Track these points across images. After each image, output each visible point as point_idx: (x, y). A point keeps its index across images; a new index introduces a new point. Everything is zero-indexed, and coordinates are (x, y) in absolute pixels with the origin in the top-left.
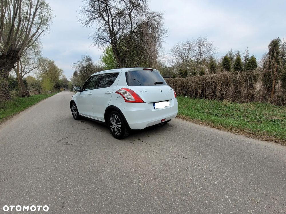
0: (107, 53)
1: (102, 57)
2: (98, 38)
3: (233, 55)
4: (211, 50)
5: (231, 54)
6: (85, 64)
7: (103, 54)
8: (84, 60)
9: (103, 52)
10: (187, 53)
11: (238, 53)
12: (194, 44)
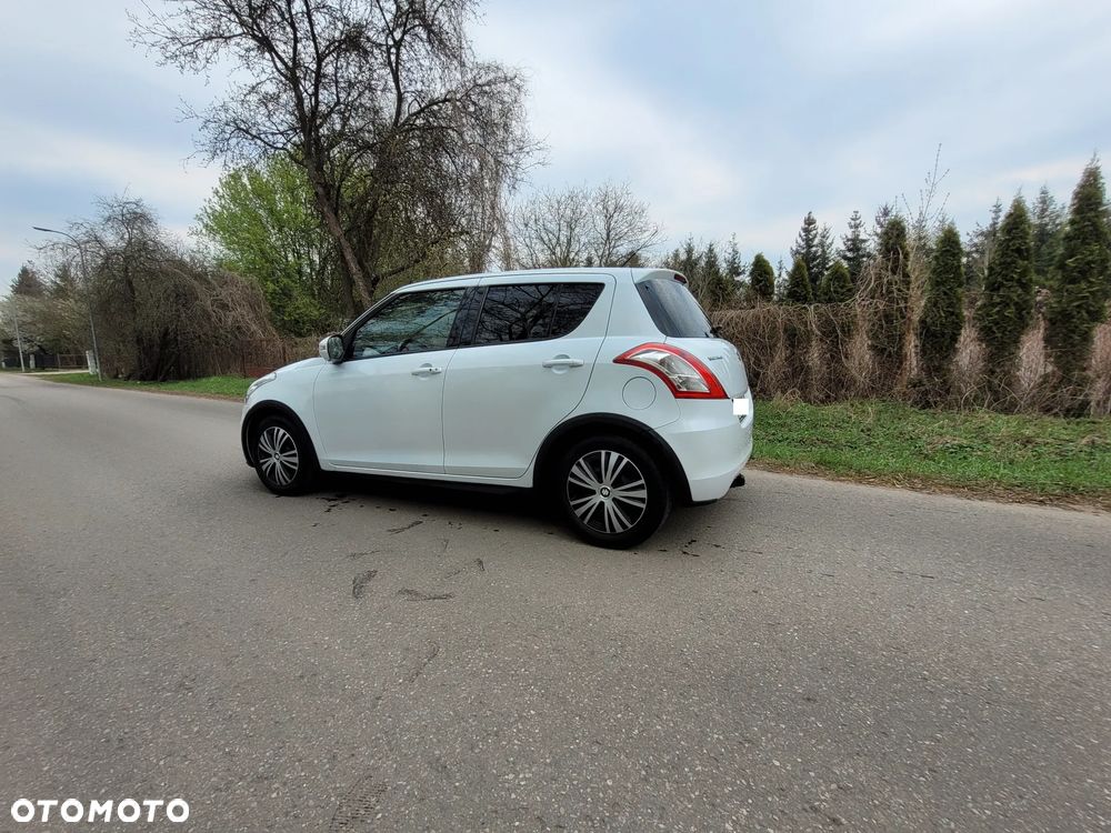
0: (234, 199)
1: (209, 211)
2: (229, 129)
3: (695, 255)
4: (642, 231)
5: (689, 251)
6: (112, 239)
7: (216, 199)
8: (109, 219)
9: (217, 192)
10: (565, 232)
11: (711, 250)
12: (591, 207)
